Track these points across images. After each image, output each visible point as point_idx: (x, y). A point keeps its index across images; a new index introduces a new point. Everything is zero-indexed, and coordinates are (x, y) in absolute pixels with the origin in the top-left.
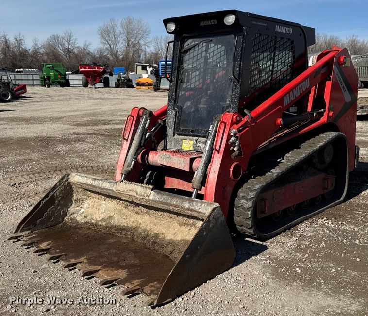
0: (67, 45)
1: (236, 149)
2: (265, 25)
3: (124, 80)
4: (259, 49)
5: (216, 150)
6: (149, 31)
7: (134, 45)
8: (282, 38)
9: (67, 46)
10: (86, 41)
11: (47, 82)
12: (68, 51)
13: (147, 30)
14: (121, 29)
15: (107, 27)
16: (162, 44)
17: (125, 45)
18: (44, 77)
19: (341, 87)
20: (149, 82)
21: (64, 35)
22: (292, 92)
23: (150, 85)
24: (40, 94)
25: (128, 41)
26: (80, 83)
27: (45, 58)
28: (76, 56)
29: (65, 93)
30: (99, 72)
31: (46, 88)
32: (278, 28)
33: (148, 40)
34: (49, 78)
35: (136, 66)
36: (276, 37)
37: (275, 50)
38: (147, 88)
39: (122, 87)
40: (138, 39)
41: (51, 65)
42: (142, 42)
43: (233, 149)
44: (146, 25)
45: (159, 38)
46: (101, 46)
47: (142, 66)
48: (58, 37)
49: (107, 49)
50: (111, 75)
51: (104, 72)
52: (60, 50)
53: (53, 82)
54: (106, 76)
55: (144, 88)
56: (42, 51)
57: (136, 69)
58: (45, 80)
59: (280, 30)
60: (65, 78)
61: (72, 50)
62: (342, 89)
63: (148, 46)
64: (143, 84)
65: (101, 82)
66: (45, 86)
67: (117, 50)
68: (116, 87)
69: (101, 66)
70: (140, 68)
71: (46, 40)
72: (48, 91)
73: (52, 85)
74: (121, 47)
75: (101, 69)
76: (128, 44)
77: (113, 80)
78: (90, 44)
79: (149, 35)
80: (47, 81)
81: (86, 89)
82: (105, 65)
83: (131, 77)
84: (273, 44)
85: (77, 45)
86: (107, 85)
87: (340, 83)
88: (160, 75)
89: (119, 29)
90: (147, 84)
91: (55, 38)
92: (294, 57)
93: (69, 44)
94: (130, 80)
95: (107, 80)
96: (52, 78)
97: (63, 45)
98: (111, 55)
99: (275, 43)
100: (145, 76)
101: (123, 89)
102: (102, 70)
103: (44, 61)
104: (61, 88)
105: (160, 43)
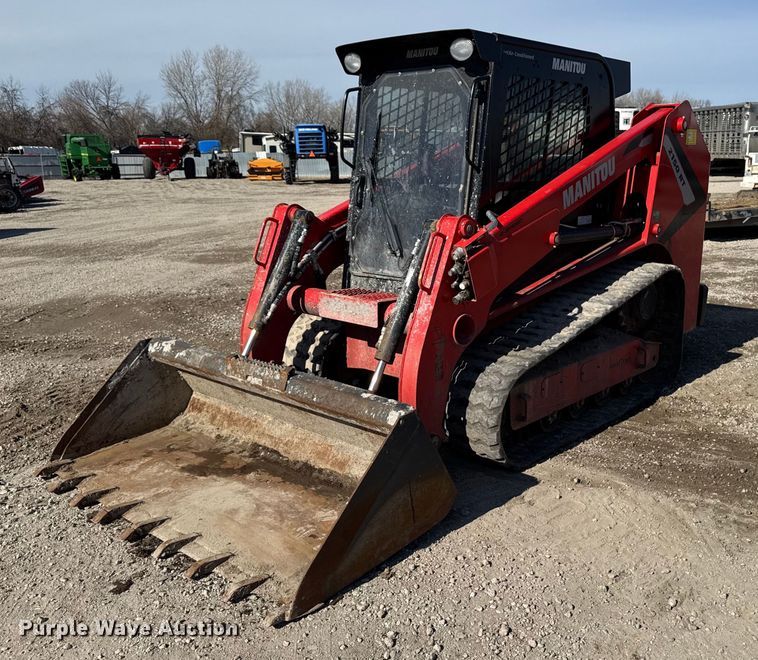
0: (103, 100)
1: (462, 286)
2: (530, 57)
3: (224, 164)
4: (519, 105)
5: (424, 289)
6: (257, 72)
7: (231, 99)
8: (565, 83)
9: (105, 101)
10: (140, 92)
11: (74, 171)
12: (108, 112)
13: (254, 70)
14: (205, 70)
15: (178, 66)
16: (281, 96)
17: (213, 99)
18: (69, 161)
19: (677, 175)
20: (273, 166)
21: (97, 81)
22: (579, 182)
23: (275, 172)
24: (68, 193)
25: (219, 91)
26: (140, 170)
27: (65, 124)
28: (124, 120)
29: (116, 191)
30: (176, 149)
31: (74, 182)
32: (557, 64)
33: (257, 89)
34: (78, 162)
35: (240, 137)
36: (553, 82)
37: (550, 107)
38: (270, 177)
39: (221, 177)
40: (236, 88)
41: (82, 138)
42: (244, 93)
43: (457, 287)
44: (250, 61)
45: (275, 84)
46: (170, 101)
47: (253, 136)
48: (85, 85)
49: (180, 106)
50: (197, 154)
51: (186, 149)
52: (91, 109)
53: (87, 171)
54: (187, 156)
55: (263, 177)
56: (58, 111)
57: (241, 142)
58: (71, 167)
59: (562, 67)
60: (110, 162)
61: (115, 109)
62: (678, 180)
63: (256, 100)
64: (262, 172)
65: (180, 168)
66: (71, 178)
67: (199, 108)
68: (209, 177)
69: (178, 138)
70: (249, 141)
71: (62, 90)
72: (80, 188)
73: (85, 176)
74: (205, 103)
75: (180, 143)
76: (219, 96)
77: (202, 164)
78: (148, 99)
79: (257, 80)
80: (75, 168)
81: (153, 182)
82: (185, 137)
83: (236, 158)
84: (548, 95)
85: (124, 101)
86: (191, 174)
87: (674, 168)
88: (298, 152)
89: (200, 69)
90: (269, 171)
91: (81, 87)
92: (587, 119)
93: (108, 98)
94: (234, 164)
95: (190, 163)
96: (86, 162)
97: (96, 100)
98: (188, 117)
99: (551, 95)
100: (262, 155)
101: (223, 180)
102: (180, 146)
103: (63, 131)
104: (105, 181)
105: (278, 94)
